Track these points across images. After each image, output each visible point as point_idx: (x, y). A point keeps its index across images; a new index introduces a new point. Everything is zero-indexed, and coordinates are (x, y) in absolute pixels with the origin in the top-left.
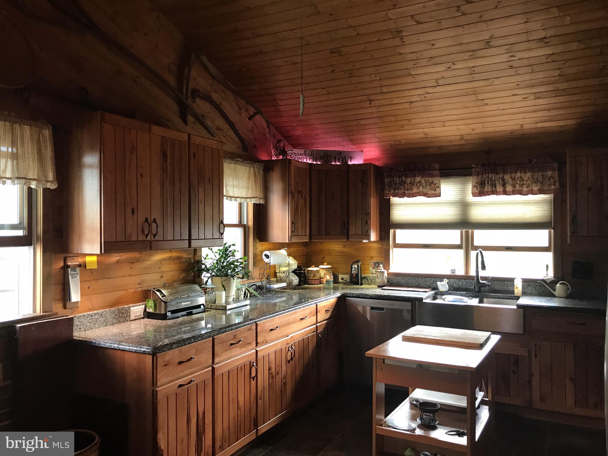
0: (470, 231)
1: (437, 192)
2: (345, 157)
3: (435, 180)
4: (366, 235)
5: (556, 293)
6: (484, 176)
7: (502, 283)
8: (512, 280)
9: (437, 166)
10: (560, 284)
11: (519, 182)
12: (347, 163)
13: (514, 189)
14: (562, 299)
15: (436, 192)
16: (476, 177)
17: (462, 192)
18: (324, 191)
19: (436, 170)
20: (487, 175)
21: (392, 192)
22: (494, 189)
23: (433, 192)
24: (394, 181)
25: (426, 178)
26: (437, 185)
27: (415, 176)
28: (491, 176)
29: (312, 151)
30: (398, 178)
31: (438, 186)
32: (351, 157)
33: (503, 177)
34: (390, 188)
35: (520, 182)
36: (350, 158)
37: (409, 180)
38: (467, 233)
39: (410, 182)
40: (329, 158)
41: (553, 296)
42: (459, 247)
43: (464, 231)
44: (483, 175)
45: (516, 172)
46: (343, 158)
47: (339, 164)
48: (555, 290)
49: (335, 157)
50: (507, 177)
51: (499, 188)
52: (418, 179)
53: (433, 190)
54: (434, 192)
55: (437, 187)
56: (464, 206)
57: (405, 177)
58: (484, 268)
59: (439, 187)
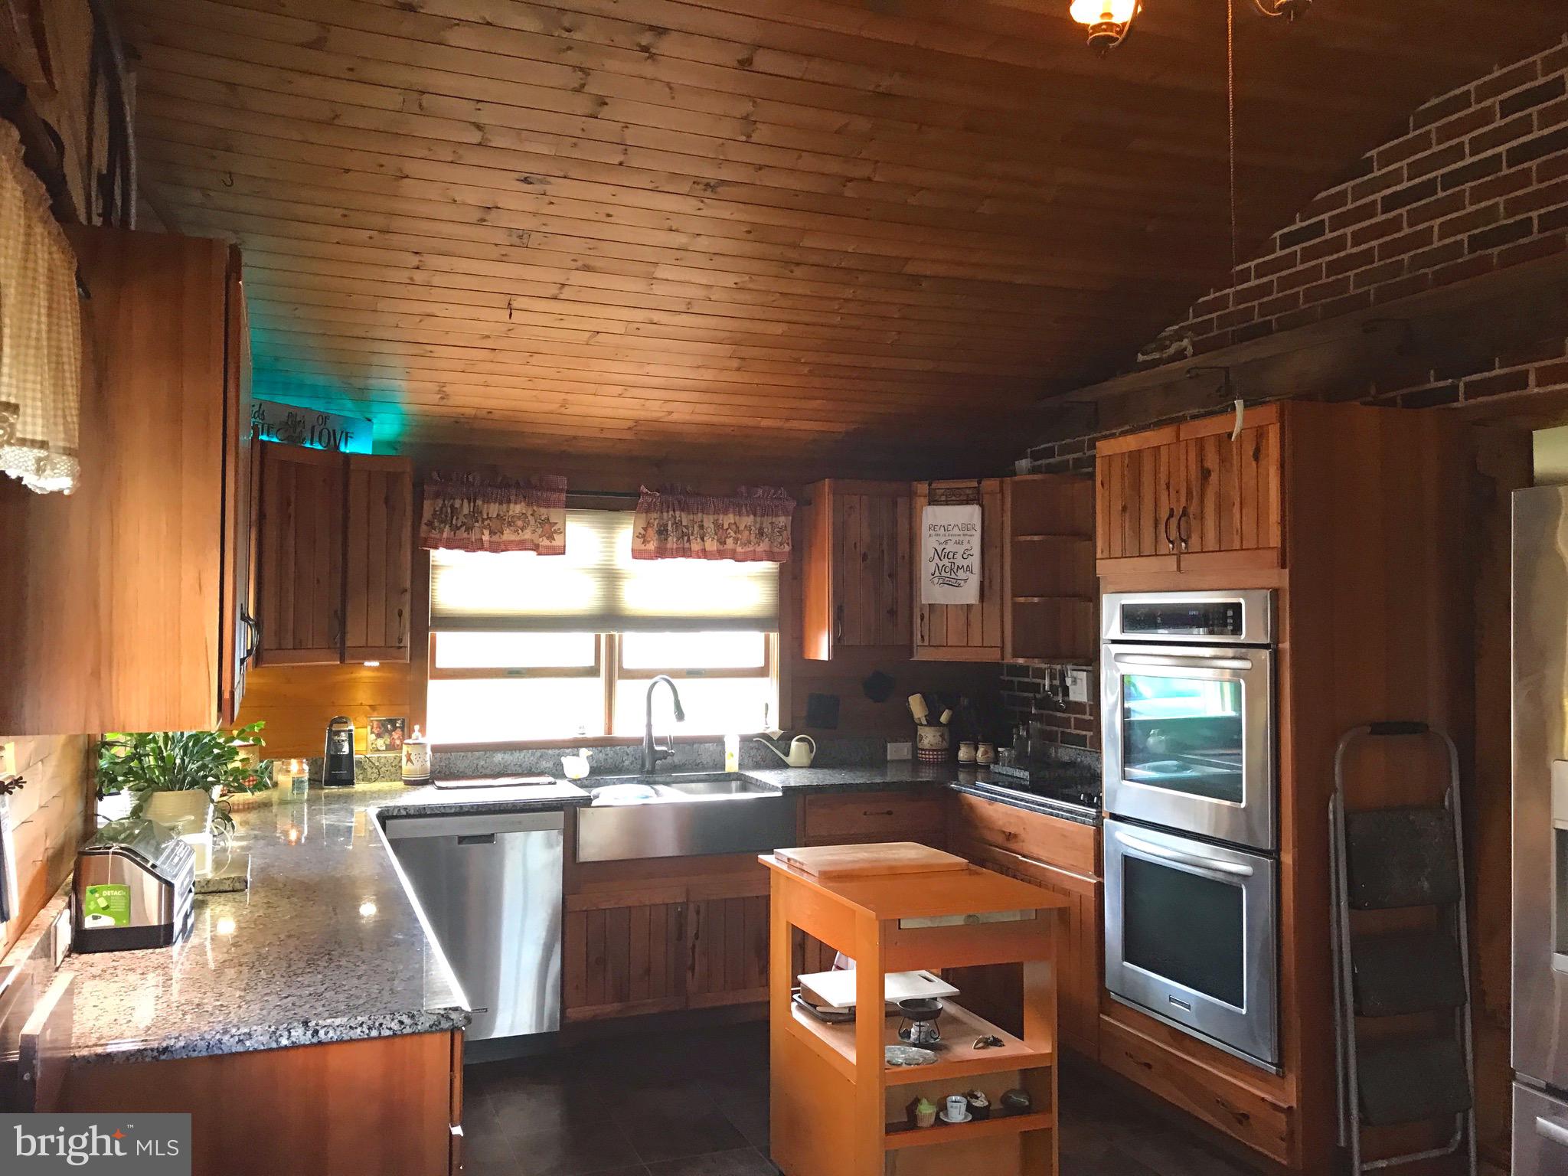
0: (616, 634)
1: (557, 542)
2: (334, 431)
3: (554, 515)
4: (400, 648)
5: (790, 760)
6: (665, 514)
7: (688, 747)
8: (719, 741)
9: (563, 482)
10: (798, 740)
11: (732, 534)
12: (337, 447)
13: (721, 547)
14: (804, 770)
15: (554, 543)
16: (644, 515)
17: (607, 547)
18: (292, 524)
19: (561, 491)
20: (671, 513)
21: (445, 535)
22: (687, 545)
23: (545, 542)
24: (452, 506)
25: (535, 508)
26: (556, 528)
27: (509, 502)
28: (680, 517)
29: (261, 405)
30: (465, 501)
31: (559, 529)
32: (347, 433)
33: (702, 521)
34: (442, 525)
35: (735, 533)
36: (344, 435)
37: (493, 509)
38: (611, 639)
39: (498, 515)
40: (298, 430)
41: (784, 766)
42: (592, 672)
43: (603, 636)
44: (662, 512)
45: (726, 513)
46: (329, 432)
47: (320, 447)
48: (787, 754)
49: (313, 427)
50: (709, 522)
51: (711, 545)
52: (517, 509)
53: (548, 538)
54: (549, 544)
55: (555, 532)
56: (611, 577)
57: (484, 502)
58: (680, 715)
59: (562, 532)
